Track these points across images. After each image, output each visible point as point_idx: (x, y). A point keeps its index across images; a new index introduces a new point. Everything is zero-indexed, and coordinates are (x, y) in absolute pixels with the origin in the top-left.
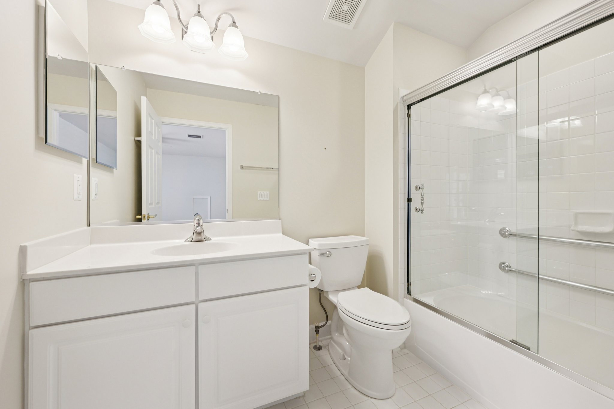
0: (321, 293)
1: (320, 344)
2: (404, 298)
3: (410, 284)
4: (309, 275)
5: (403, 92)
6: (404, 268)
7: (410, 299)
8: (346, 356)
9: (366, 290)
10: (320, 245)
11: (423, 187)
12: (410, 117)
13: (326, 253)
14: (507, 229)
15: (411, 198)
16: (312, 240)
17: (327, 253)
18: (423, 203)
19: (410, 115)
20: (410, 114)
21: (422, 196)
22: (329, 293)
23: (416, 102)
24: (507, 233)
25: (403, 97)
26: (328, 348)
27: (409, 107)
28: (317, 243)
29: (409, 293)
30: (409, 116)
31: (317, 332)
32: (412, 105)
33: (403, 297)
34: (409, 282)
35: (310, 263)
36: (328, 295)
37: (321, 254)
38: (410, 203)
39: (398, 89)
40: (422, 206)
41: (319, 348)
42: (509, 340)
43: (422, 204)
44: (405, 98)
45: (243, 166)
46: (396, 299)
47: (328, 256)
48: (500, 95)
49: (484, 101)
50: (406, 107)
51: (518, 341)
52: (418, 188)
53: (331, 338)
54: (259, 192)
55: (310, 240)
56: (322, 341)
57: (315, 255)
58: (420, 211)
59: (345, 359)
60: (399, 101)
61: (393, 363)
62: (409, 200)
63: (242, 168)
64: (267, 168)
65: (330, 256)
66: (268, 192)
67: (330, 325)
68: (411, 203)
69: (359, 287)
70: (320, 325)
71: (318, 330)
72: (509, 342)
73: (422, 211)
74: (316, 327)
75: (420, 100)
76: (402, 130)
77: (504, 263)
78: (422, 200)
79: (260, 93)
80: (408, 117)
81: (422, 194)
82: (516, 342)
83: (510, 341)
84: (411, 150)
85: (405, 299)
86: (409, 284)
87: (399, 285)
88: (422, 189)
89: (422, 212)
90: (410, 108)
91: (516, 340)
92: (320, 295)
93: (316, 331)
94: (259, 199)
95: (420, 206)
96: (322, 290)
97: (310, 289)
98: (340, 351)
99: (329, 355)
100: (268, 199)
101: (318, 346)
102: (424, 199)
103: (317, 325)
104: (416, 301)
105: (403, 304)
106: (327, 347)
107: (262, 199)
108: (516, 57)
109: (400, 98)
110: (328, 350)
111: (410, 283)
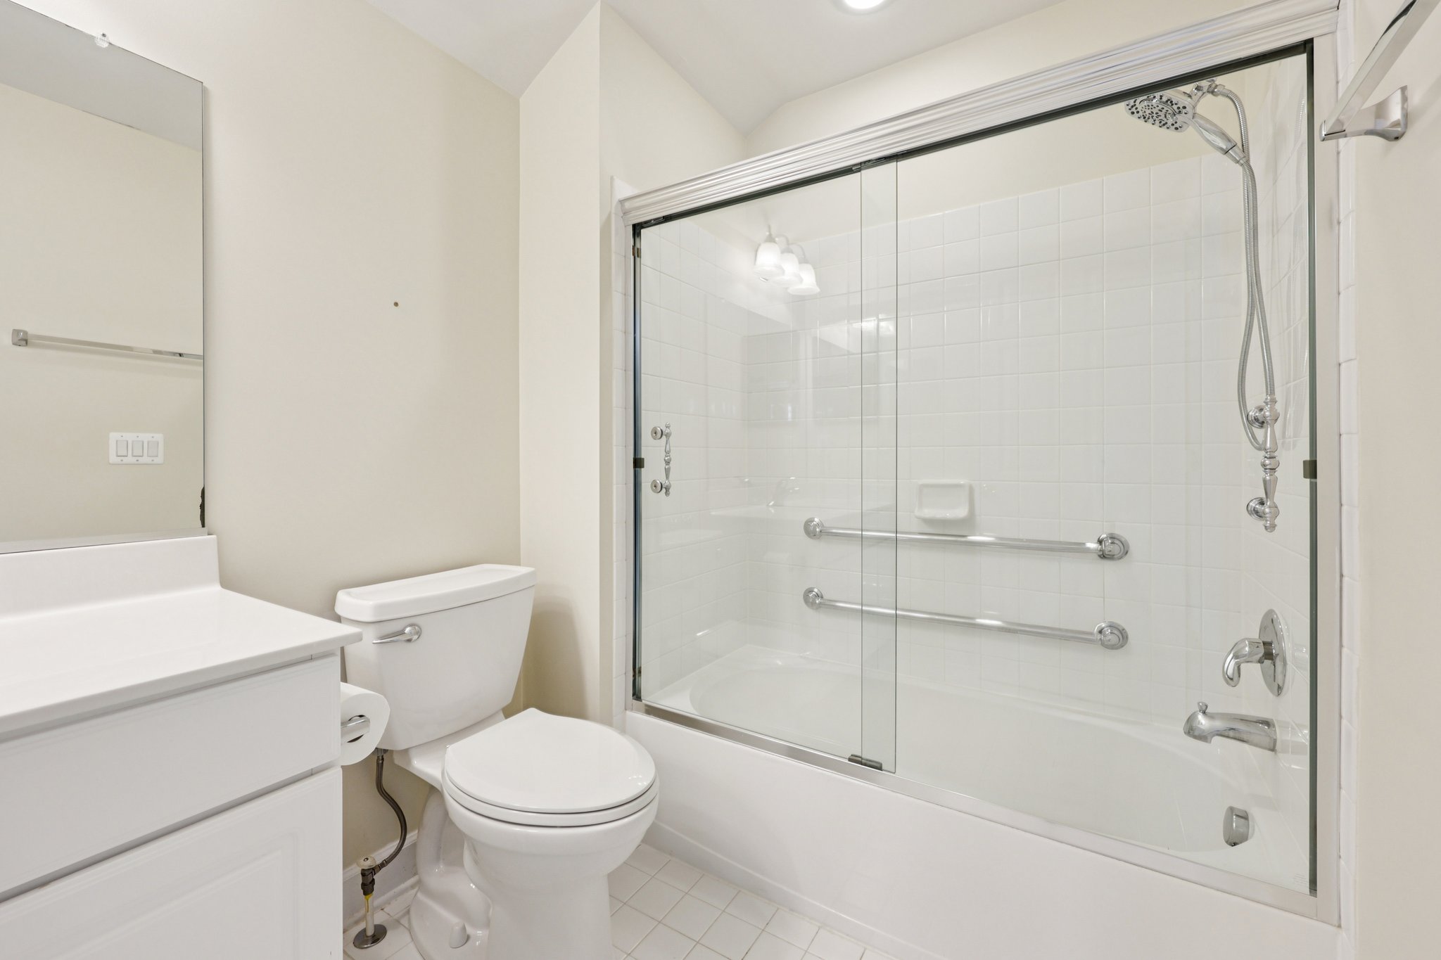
0: (383, 759)
1: (379, 918)
2: (626, 710)
3: (640, 672)
4: (343, 724)
5: (624, 190)
6: (626, 636)
7: (638, 710)
8: (469, 930)
9: (533, 715)
10: (380, 608)
11: (668, 431)
12: (639, 255)
13: (402, 633)
14: (816, 519)
15: (642, 457)
16: (349, 594)
17: (408, 630)
18: (669, 469)
19: (639, 251)
20: (638, 249)
21: (667, 453)
22: (413, 753)
23: (655, 220)
24: (818, 530)
25: (622, 202)
26: (407, 926)
27: (637, 229)
28: (371, 603)
29: (637, 695)
30: (637, 253)
31: (368, 887)
32: (643, 228)
33: (623, 708)
34: (637, 667)
35: (344, 678)
36: (409, 762)
37: (382, 638)
38: (639, 469)
39: (612, 178)
40: (667, 477)
41: (373, 936)
42: (848, 756)
43: (667, 472)
44: (627, 205)
45: (25, 333)
46: (607, 720)
47: (409, 641)
48: (792, 253)
49: (769, 257)
50: (631, 228)
51: (863, 757)
52: (658, 434)
53: (419, 882)
54: (114, 436)
55: (342, 596)
56: (383, 907)
57: (366, 650)
58: (664, 490)
59: (468, 938)
60: (613, 211)
61: (610, 896)
62: (638, 463)
63: (23, 340)
64: (156, 352)
65: (416, 637)
66: (159, 437)
67: (414, 845)
68: (642, 469)
69: (509, 712)
70: (379, 862)
71: (373, 880)
72: (847, 761)
73: (667, 489)
74: (364, 873)
75: (664, 217)
76: (620, 284)
77: (810, 591)
78: (668, 463)
79: (105, 45)
80: (634, 254)
81: (668, 449)
82: (860, 759)
83: (850, 760)
84: (642, 339)
85: (628, 713)
86: (637, 671)
87: (614, 680)
88: (668, 435)
89: (666, 493)
90: (639, 234)
91: (859, 754)
92: (378, 764)
93: (363, 885)
94: (113, 459)
95: (661, 478)
96: (384, 750)
97: (345, 769)
98: (454, 920)
99: (412, 945)
100: (159, 460)
101: (370, 932)
102: (670, 460)
103: (367, 865)
104: (652, 711)
105: (623, 730)
106: (404, 921)
107: (129, 459)
108: (861, 163)
109: (615, 202)
110: (410, 930)
111: (640, 669)
